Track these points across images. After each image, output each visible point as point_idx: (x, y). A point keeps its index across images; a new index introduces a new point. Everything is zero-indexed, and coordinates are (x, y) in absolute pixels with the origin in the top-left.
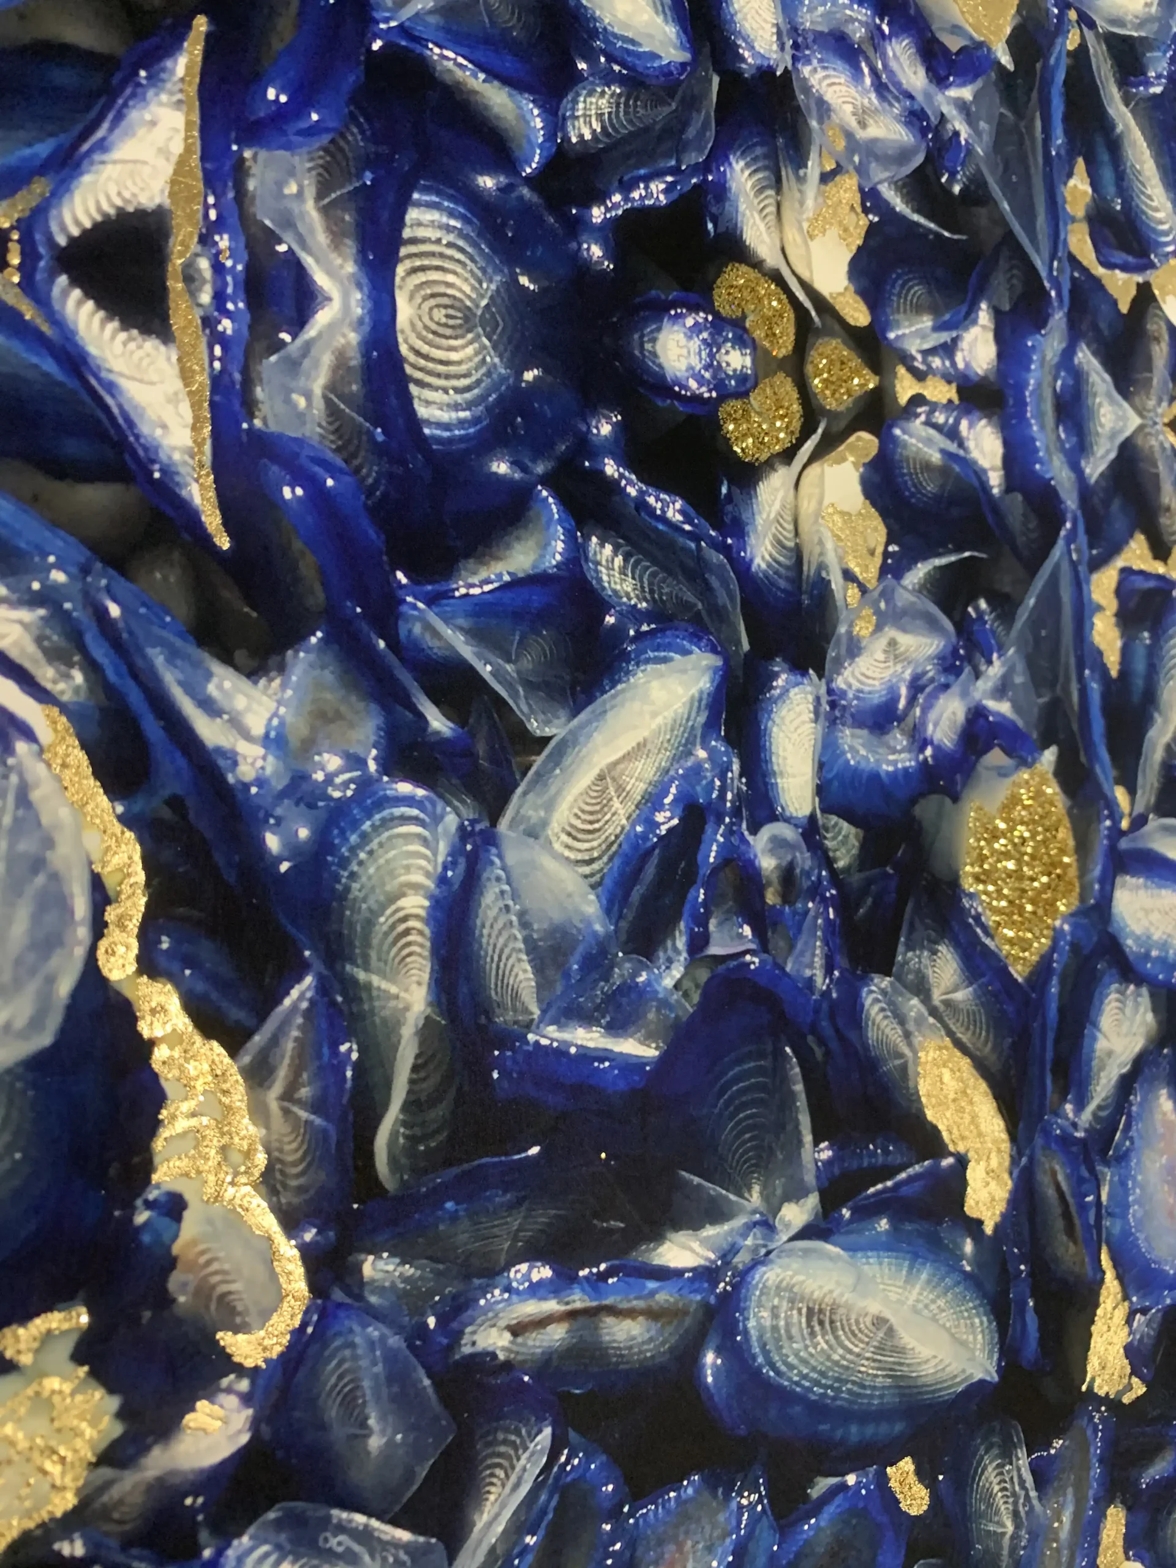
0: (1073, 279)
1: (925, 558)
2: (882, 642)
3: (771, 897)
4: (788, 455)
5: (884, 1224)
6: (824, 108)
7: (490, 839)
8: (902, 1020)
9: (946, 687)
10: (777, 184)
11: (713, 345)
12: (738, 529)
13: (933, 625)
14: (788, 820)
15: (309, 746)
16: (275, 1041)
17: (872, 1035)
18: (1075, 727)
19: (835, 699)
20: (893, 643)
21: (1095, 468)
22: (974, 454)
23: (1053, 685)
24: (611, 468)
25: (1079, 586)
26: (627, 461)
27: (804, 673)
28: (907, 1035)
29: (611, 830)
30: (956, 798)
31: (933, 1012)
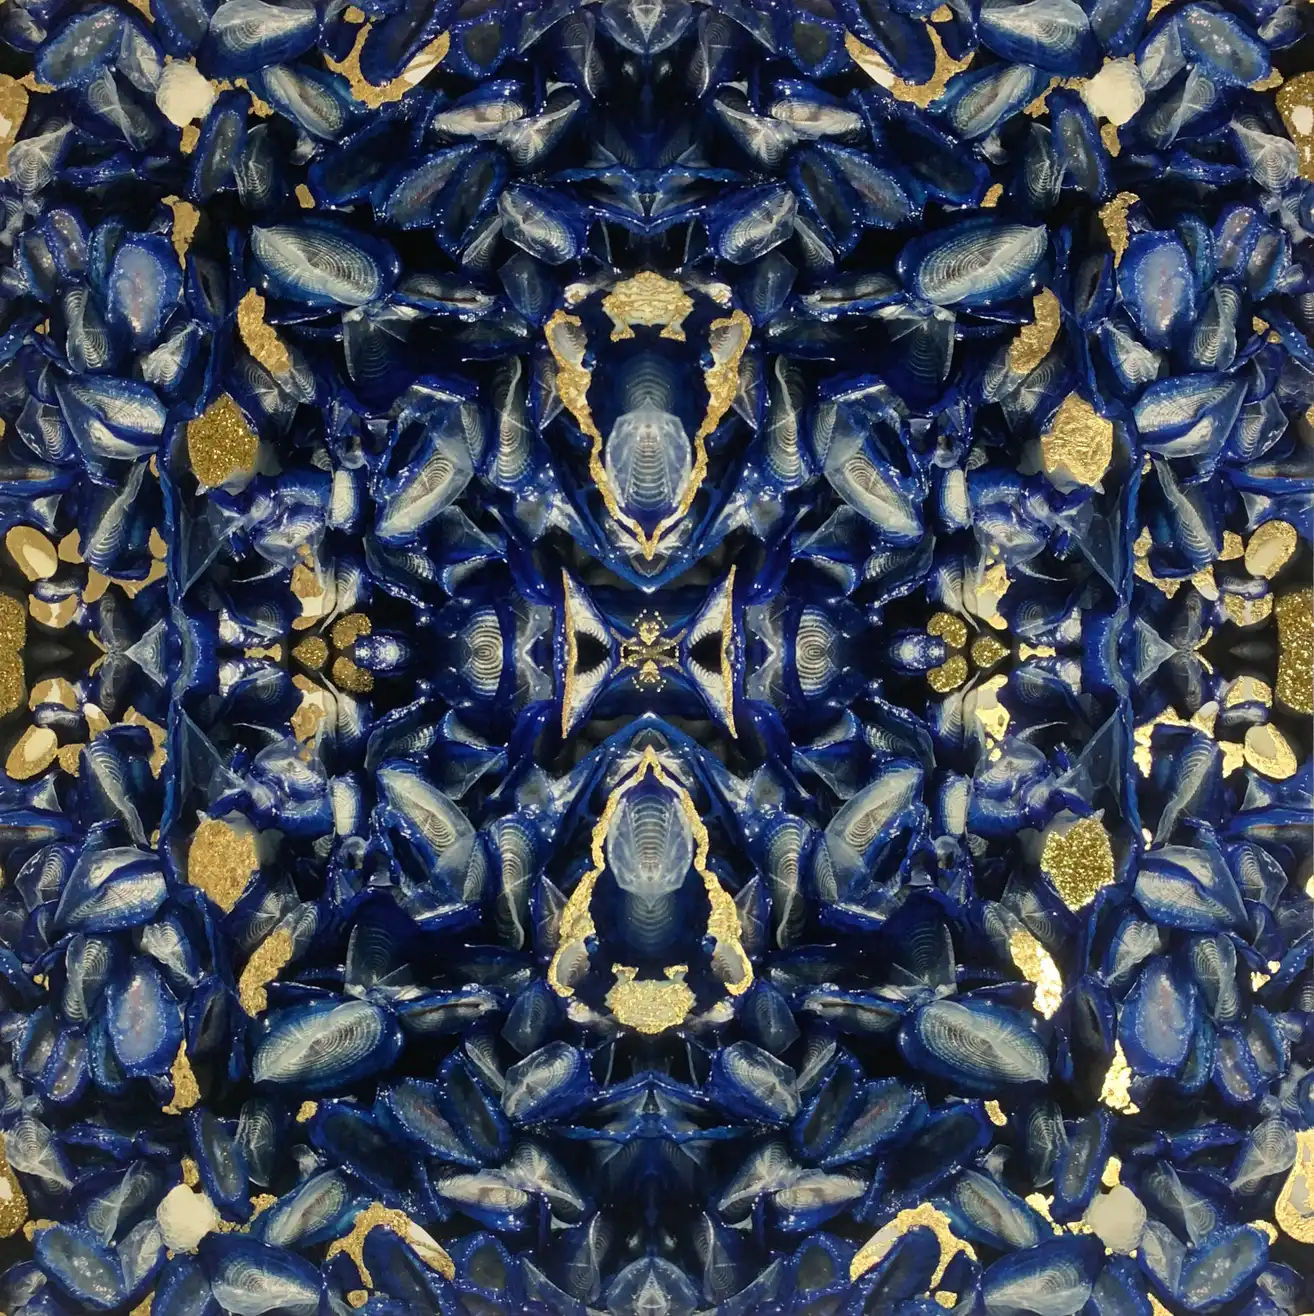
0: (166, 716)
1: (270, 578)
2: (295, 542)
3: (358, 440)
4: (340, 616)
5: (310, 303)
6: (311, 767)
7: (477, 469)
8: (295, 384)
9: (261, 522)
10: (338, 729)
11: (374, 657)
12: (365, 585)
13: (267, 549)
14: (348, 470)
15: (538, 504)
16: (553, 410)
17: (311, 380)
18: (183, 505)
19: (321, 518)
20: (289, 541)
21: (160, 626)
22: (236, 626)
23: (196, 524)
24: (422, 605)
25: (175, 570)
26: (415, 609)
27: (337, 529)
28: (293, 377)
29: (428, 470)
30: (259, 474)
31: (278, 386)
